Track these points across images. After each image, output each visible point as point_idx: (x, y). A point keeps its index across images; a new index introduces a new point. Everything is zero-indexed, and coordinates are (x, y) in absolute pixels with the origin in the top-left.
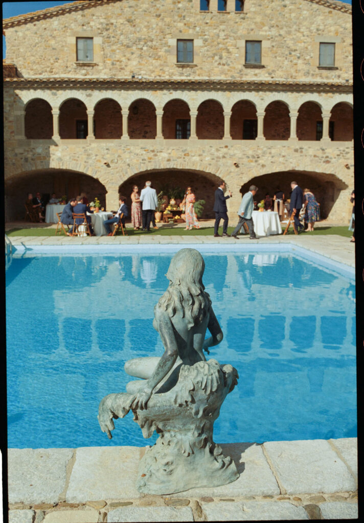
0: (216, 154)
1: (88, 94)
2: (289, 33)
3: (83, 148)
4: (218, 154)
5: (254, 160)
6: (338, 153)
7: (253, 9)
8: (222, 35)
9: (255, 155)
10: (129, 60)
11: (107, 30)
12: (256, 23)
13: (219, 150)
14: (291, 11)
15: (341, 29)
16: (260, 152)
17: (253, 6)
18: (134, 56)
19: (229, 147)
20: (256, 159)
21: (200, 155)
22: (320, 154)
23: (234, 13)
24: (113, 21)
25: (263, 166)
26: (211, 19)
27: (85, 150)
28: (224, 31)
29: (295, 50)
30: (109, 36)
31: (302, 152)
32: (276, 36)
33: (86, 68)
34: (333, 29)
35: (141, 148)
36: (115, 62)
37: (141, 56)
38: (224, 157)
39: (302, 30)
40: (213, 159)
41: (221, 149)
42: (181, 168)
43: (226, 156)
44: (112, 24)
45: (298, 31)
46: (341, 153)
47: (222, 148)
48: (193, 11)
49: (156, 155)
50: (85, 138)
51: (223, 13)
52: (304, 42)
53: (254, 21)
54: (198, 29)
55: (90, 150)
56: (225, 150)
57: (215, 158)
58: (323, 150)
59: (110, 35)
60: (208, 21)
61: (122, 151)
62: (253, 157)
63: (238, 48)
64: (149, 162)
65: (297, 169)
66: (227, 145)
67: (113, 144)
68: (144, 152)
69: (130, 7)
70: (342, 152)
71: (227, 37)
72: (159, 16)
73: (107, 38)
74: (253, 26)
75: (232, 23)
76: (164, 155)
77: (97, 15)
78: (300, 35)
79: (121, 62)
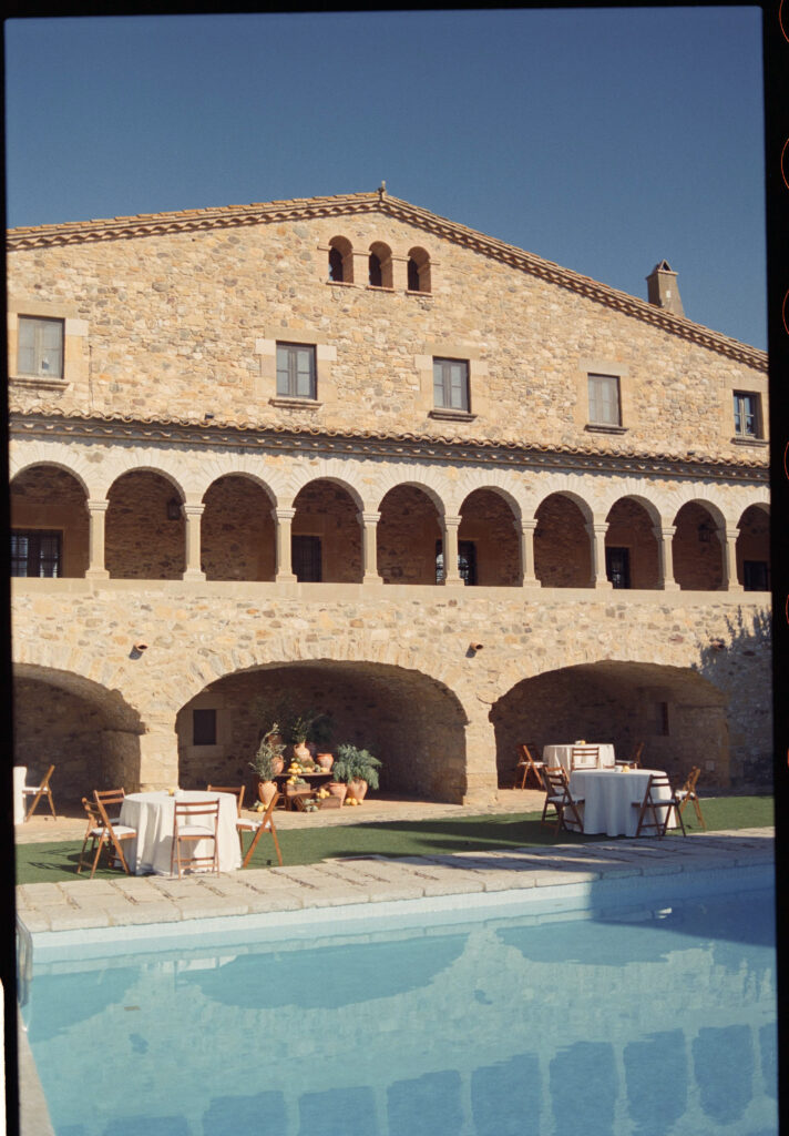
0: (431, 621)
1: (92, 453)
2: (525, 347)
3: (76, 602)
4: (435, 622)
5: (518, 637)
6: (697, 617)
7: (446, 290)
8: (380, 339)
9: (520, 625)
10: (156, 381)
11: (101, 304)
12: (454, 320)
13: (436, 613)
14: (526, 302)
15: (629, 350)
16: (530, 616)
17: (447, 282)
18: (172, 372)
19: (460, 604)
20: (524, 634)
21: (389, 626)
22: (660, 620)
23: (402, 294)
24: (116, 283)
25: (540, 652)
26: (355, 301)
27: (80, 610)
28: (383, 330)
29: (541, 387)
30: (105, 319)
31: (621, 616)
32: (497, 353)
33: (42, 393)
34: (611, 346)
35: (239, 606)
36: (121, 385)
37: (188, 376)
38: (448, 630)
39: (550, 344)
40: (422, 635)
41: (442, 609)
42: (343, 658)
43: (451, 626)
44: (115, 290)
45: (543, 344)
46: (703, 618)
47: (444, 606)
48: (313, 279)
49: (278, 625)
50: (81, 575)
51: (381, 290)
52: (558, 371)
53: (450, 314)
54: (325, 321)
55: (94, 609)
56: (450, 612)
57: (428, 633)
58: (666, 611)
59: (109, 316)
60: (347, 306)
61: (188, 614)
62: (516, 628)
63: (417, 373)
64: (259, 643)
65: (615, 658)
66: (453, 599)
67: (158, 594)
68: (248, 617)
69: (161, 255)
70: (704, 615)
71: (392, 345)
72: (234, 282)
73: (101, 323)
74: (448, 327)
75: (401, 315)
76: (300, 625)
77: (76, 264)
78: (548, 354)
79: (134, 384)
